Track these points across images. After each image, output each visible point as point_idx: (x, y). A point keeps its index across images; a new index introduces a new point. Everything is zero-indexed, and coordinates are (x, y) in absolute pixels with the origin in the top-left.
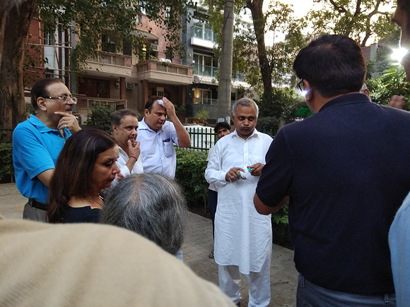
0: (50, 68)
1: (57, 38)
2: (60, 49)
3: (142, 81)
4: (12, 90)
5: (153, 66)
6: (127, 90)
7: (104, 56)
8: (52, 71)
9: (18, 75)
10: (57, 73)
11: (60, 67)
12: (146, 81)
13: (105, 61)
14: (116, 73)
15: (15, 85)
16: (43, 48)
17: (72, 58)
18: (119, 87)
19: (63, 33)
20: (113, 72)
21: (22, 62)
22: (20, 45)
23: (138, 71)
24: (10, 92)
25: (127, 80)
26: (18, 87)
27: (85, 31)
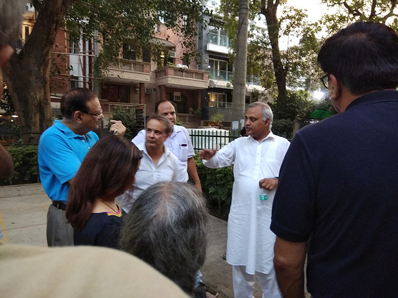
0: (75, 75)
1: (81, 47)
2: (84, 57)
3: (160, 86)
4: (39, 96)
5: (171, 72)
6: (146, 95)
7: (125, 63)
8: (77, 78)
9: (45, 82)
10: (82, 79)
11: (84, 74)
12: (164, 86)
13: (126, 68)
14: (136, 79)
15: (42, 91)
16: (69, 57)
17: (95, 65)
18: (138, 93)
19: (87, 43)
20: (133, 78)
21: (48, 70)
22: (47, 54)
23: (156, 77)
24: (38, 98)
25: (146, 86)
26: (45, 93)
27: (107, 40)
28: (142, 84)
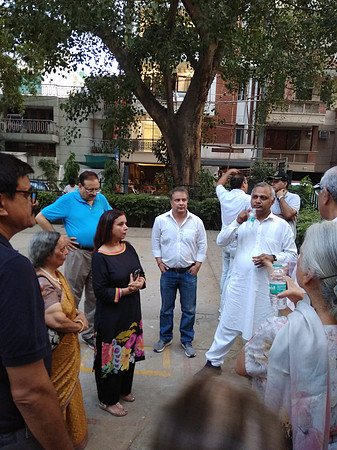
0: (240, 124)
2: (252, 103)
11: (250, 121)
13: (297, 109)
15: (193, 147)
18: (310, 137)
19: (256, 86)
25: (320, 129)
26: (196, 148)
28: (315, 127)
